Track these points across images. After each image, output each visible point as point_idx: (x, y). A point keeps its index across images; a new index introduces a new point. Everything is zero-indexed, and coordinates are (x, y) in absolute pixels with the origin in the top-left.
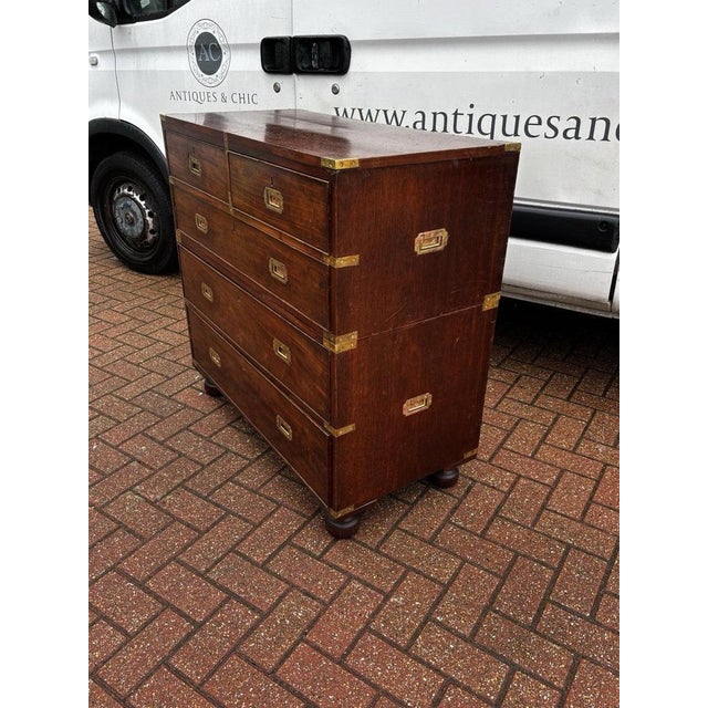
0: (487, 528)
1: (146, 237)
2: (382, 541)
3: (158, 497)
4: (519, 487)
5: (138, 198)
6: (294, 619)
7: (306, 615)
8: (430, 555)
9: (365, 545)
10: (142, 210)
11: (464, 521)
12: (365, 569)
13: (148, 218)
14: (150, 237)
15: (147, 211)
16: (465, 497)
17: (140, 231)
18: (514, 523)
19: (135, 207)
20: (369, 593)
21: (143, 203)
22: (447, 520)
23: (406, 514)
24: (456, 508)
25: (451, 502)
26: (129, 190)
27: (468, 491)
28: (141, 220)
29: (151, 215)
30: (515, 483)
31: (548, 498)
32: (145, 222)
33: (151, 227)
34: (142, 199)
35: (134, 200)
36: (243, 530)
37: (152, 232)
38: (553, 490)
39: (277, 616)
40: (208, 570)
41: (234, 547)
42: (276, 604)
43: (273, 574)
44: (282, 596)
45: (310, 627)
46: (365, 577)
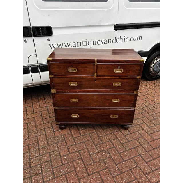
3: (97, 150)
7: (143, 140)
36: (117, 140)
39: (142, 144)
40: (126, 149)
41: (121, 143)
42: (139, 143)
43: (131, 141)
44: (138, 141)
45: (146, 141)
46: (138, 130)
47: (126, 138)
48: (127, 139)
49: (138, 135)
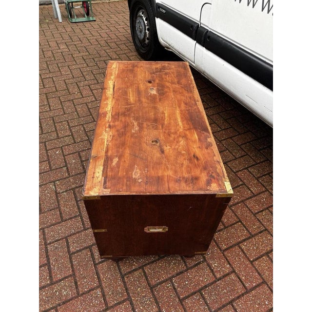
0: (187, 297)
1: (145, 41)
2: (130, 273)
3: (61, 191)
4: (227, 279)
5: (144, 19)
6: (60, 294)
7: (67, 295)
8: (145, 296)
9: (120, 269)
10: (145, 26)
11: (179, 284)
12: (110, 285)
13: (147, 31)
14: (147, 41)
15: (147, 27)
16: (191, 268)
17: (143, 37)
18: (206, 303)
19: (142, 24)
20: (101, 302)
21: (146, 22)
22: (170, 279)
23: (153, 262)
24: (181, 273)
25: (182, 267)
26: (142, 14)
27: (196, 265)
28: (144, 31)
29: (148, 30)
30: (228, 274)
31: (238, 297)
32: (145, 33)
33: (147, 36)
34: (146, 20)
35: (143, 19)
36: (78, 228)
37: (148, 39)
38: (247, 292)
39: (56, 287)
40: (50, 243)
41: (68, 236)
42: (60, 280)
43: (71, 262)
44: (66, 278)
45: (64, 303)
46: (106, 290)
47: (83, 249)
48: (78, 251)
49: (86, 284)
